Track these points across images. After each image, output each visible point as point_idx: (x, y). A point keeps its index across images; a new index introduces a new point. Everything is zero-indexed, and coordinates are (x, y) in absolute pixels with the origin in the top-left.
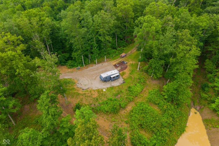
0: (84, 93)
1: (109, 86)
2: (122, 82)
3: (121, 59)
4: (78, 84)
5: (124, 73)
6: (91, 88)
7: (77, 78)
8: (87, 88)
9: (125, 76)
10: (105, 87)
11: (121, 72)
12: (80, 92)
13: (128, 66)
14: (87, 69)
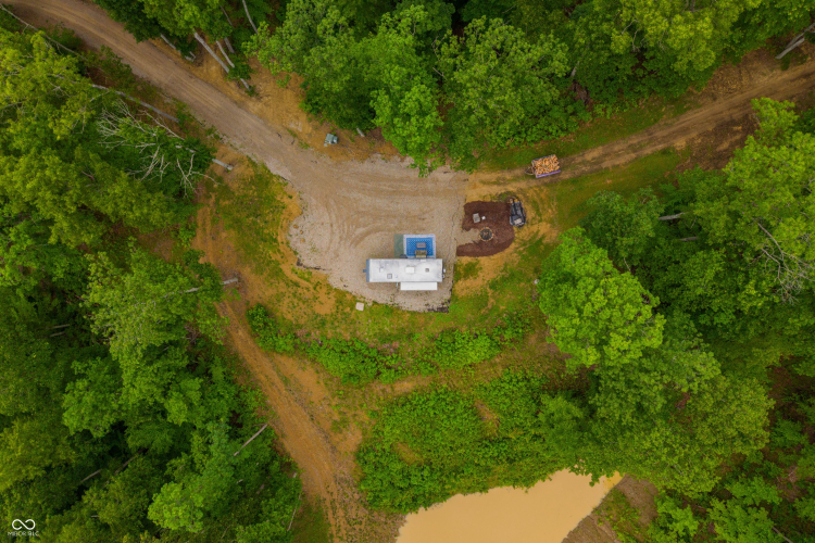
0: (295, 278)
1: (383, 298)
2: (436, 304)
3: (523, 185)
4: (293, 231)
5: (470, 271)
6: (325, 272)
7: (303, 196)
8: (313, 265)
9: (467, 286)
10: (370, 295)
11: (466, 260)
12: (286, 268)
13: (513, 245)
14: (363, 160)
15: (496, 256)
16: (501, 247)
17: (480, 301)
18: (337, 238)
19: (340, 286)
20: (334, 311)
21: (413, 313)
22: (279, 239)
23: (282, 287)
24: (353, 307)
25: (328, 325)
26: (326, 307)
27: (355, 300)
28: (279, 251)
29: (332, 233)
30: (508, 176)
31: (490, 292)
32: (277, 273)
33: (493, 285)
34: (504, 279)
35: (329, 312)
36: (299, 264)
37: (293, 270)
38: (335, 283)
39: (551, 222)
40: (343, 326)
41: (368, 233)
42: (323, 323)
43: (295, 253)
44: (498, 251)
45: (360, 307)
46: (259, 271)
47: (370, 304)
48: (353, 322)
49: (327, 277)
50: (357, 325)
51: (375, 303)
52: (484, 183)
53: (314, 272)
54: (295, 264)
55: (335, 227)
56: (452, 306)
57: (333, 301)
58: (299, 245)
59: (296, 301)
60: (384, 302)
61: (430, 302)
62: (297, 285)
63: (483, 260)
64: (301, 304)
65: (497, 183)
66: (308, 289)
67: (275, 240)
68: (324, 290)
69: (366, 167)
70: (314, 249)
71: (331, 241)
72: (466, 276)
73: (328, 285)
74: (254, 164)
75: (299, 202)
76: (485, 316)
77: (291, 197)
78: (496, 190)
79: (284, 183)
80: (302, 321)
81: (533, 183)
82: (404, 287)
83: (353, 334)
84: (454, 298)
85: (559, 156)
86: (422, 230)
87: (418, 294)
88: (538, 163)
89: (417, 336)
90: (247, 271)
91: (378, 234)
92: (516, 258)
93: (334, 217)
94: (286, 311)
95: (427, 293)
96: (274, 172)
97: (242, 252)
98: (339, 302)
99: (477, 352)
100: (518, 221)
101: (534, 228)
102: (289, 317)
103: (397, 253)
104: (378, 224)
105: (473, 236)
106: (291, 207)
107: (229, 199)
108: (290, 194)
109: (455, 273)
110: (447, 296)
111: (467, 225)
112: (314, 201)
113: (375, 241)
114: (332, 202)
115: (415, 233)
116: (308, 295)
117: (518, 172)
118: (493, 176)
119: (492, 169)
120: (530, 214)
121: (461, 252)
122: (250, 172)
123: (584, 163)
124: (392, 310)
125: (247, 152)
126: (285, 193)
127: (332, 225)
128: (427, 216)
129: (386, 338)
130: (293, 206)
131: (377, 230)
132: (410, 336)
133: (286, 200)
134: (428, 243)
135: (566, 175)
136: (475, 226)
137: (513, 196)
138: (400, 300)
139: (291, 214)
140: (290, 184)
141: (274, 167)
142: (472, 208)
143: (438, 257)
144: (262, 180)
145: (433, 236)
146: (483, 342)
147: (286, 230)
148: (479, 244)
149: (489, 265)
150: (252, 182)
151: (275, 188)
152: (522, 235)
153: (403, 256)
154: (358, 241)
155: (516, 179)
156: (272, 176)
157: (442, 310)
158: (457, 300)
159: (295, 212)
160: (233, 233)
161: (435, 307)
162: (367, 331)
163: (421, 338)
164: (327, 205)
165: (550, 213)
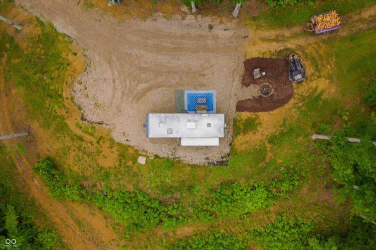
0: (79, 132)
1: (164, 152)
2: (216, 158)
3: (301, 41)
4: (77, 87)
5: (250, 126)
6: (108, 127)
7: (87, 53)
8: (96, 120)
10: (152, 149)
11: (245, 115)
12: (71, 123)
13: (292, 101)
14: (145, 18)
15: (275, 112)
16: (280, 103)
17: (259, 155)
18: (119, 94)
19: (122, 140)
20: (117, 164)
21: (194, 166)
22: (64, 95)
23: (68, 142)
24: (135, 161)
25: (112, 178)
26: (109, 160)
27: (137, 154)
28: (64, 106)
29: (115, 88)
30: (287, 33)
31: (269, 146)
32: (62, 128)
33: (272, 140)
34: (283, 134)
35: (112, 165)
36: (83, 119)
37: (77, 125)
38: (118, 137)
39: (330, 78)
40: (127, 179)
41: (149, 89)
42: (107, 175)
43: (80, 108)
44: (278, 107)
45: (142, 160)
46: (46, 125)
47: (152, 158)
48: (135, 175)
49: (110, 131)
50: (140, 178)
51: (157, 156)
52: (264, 40)
53: (97, 126)
54: (79, 119)
55: (117, 82)
56: (231, 160)
57: (115, 155)
58: (82, 100)
59: (81, 154)
60: (166, 156)
61: (210, 155)
62: (81, 139)
63: (263, 115)
64: (86, 157)
65: (276, 40)
66: (91, 143)
67: (61, 96)
68: (107, 144)
69: (148, 25)
70: (97, 105)
71: (113, 96)
72: (245, 131)
73: (111, 139)
74: (42, 24)
75: (83, 59)
76: (263, 169)
77: (75, 54)
78: (275, 47)
79: (69, 40)
80: (88, 173)
81: (312, 40)
82: (184, 143)
83: (136, 186)
84: (233, 152)
85: (340, 14)
86: (203, 85)
87: (198, 148)
88: (319, 19)
89: (197, 188)
90: (35, 126)
91: (159, 90)
92: (295, 113)
93: (116, 72)
94: (72, 163)
95: (208, 148)
96: (60, 30)
97: (30, 107)
98: (122, 155)
99: (254, 202)
100: (299, 77)
101: (313, 84)
102: (76, 169)
103: (177, 108)
104: (160, 80)
105: (253, 91)
106: (75, 63)
107: (19, 57)
108: (74, 51)
109: (235, 128)
110: (227, 150)
111: (248, 80)
112: (97, 58)
113: (156, 96)
114: (115, 59)
115: (195, 88)
116: (92, 149)
117: (297, 29)
118: (272, 34)
119: (271, 27)
120: (309, 70)
121: (240, 107)
122: (39, 31)
123: (361, 21)
124: (173, 164)
126: (70, 50)
127: (114, 81)
128: (207, 72)
129: (166, 189)
130: (77, 63)
131: (158, 86)
132: (190, 188)
133: (71, 57)
134: (208, 98)
136: (255, 82)
137: (293, 52)
138: (180, 154)
139: (75, 71)
140: (75, 42)
141: (61, 25)
142: (251, 65)
143: (218, 112)
144: (49, 38)
145: (214, 92)
146: (261, 194)
147: (70, 86)
148: (259, 100)
149: (269, 121)
150: (40, 41)
151: (60, 46)
152: (301, 90)
153: (183, 111)
154: (139, 97)
155: (295, 36)
156: (58, 34)
157: (221, 163)
158: (236, 154)
159: (79, 68)
160: (22, 89)
161: (215, 160)
162: (150, 183)
163: (200, 190)
164: (109, 62)
165: (328, 69)
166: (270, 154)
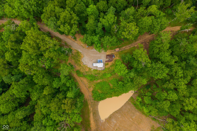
0: (83, 66)
1: (95, 68)
2: (103, 69)
3: (114, 52)
4: (82, 59)
9: (107, 66)
11: (107, 63)
16: (112, 61)
18: (88, 60)
21: (100, 70)
23: (81, 67)
24: (91, 70)
28: (80, 62)
30: (112, 51)
31: (110, 67)
32: (80, 65)
34: (112, 65)
38: (88, 66)
39: (118, 57)
41: (93, 59)
42: (87, 72)
43: (83, 63)
46: (78, 65)
47: (93, 69)
48: (91, 72)
52: (109, 52)
53: (85, 65)
57: (88, 69)
58: (83, 61)
59: (83, 69)
63: (109, 63)
65: (111, 52)
69: (92, 50)
70: (85, 62)
74: (77, 50)
75: (83, 55)
76: (110, 71)
79: (81, 53)
80: (84, 72)
81: (116, 52)
82: (98, 67)
83: (91, 74)
84: (105, 68)
85: (119, 48)
86: (100, 59)
87: (100, 68)
88: (116, 49)
90: (76, 65)
92: (114, 62)
94: (82, 71)
95: (102, 67)
97: (75, 63)
99: (109, 76)
100: (114, 57)
101: (116, 58)
103: (97, 62)
105: (108, 59)
107: (73, 55)
109: (105, 65)
112: (85, 55)
113: (94, 61)
116: (85, 68)
117: (114, 50)
119: (110, 50)
122: (76, 51)
123: (123, 49)
124: (97, 70)
125: (75, 49)
128: (101, 57)
129: (96, 74)
132: (99, 74)
133: (81, 55)
134: (101, 61)
135: (120, 51)
137: (113, 54)
141: (79, 51)
142: (107, 56)
143: (103, 62)
146: (110, 74)
148: (108, 61)
150: (76, 53)
152: (114, 59)
154: (91, 61)
159: (82, 57)
160: (74, 60)
162: (93, 73)
163: (101, 74)
164: (87, 56)
166: (111, 68)
